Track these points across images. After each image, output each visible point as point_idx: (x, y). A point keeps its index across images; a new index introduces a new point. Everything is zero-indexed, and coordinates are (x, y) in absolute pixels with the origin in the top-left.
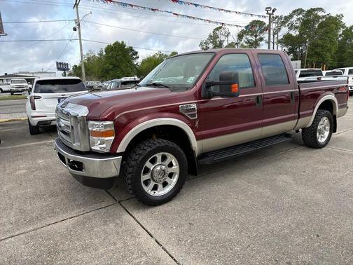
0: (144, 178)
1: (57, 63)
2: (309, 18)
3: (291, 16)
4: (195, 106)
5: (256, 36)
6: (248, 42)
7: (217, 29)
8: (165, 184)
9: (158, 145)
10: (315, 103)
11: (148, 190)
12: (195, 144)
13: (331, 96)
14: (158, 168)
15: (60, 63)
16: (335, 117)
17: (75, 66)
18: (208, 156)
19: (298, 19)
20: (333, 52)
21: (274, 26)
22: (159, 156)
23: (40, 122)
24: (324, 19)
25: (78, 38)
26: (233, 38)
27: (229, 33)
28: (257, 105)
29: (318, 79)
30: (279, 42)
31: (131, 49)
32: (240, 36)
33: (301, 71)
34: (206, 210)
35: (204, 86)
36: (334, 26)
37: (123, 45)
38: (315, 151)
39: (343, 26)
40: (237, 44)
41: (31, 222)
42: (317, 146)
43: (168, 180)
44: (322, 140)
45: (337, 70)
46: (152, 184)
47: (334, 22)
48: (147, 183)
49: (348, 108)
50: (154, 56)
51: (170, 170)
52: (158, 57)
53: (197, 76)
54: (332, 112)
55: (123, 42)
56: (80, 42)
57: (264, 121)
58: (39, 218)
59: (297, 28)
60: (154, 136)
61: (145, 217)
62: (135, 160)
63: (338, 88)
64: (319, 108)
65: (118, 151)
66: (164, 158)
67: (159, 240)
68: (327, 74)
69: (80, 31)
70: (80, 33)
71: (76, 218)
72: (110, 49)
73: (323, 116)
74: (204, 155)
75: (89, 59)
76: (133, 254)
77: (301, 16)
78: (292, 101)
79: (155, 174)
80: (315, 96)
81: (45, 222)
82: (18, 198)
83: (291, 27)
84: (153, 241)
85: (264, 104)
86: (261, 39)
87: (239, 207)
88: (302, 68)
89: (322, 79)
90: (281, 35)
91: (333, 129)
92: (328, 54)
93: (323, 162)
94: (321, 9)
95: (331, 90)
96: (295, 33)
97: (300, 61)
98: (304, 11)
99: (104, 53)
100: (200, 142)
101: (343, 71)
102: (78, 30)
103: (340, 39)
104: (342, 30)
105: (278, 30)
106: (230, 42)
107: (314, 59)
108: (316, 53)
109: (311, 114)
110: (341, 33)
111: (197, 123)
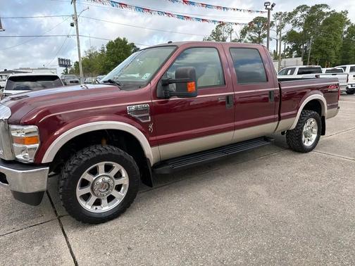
0: (80, 192)
1: (59, 59)
2: (313, 15)
3: (295, 12)
4: (146, 108)
5: (259, 33)
6: (251, 39)
8: (111, 198)
9: (98, 153)
10: (299, 103)
11: (88, 206)
12: (150, 152)
13: (319, 96)
14: (100, 181)
15: (62, 60)
16: (323, 119)
17: (76, 62)
18: (167, 164)
19: (302, 16)
20: (338, 49)
21: (277, 22)
24: (329, 16)
25: (76, 34)
26: (236, 35)
27: (232, 30)
28: (227, 105)
29: (316, 76)
30: (283, 39)
31: (133, 45)
32: (243, 33)
33: (300, 69)
35: (160, 84)
36: (339, 23)
37: (125, 42)
39: (348, 23)
40: (240, 41)
44: (308, 144)
45: (339, 68)
46: (93, 199)
47: (339, 19)
48: (86, 197)
49: (339, 108)
51: (118, 182)
54: (320, 114)
55: (124, 39)
56: (78, 38)
57: (236, 123)
59: (301, 24)
60: (104, 142)
61: (80, 238)
62: (68, 171)
64: (305, 108)
65: (43, 162)
66: (108, 168)
68: (327, 71)
69: (77, 26)
70: (77, 29)
72: (111, 45)
73: (310, 117)
74: (162, 163)
75: (91, 55)
77: (305, 13)
78: (271, 101)
79: (96, 188)
83: (295, 24)
86: (265, 36)
87: (194, 226)
89: (321, 77)
90: (284, 32)
91: (322, 131)
92: (333, 52)
94: (326, 6)
96: (299, 30)
98: (308, 7)
99: (106, 50)
101: (345, 68)
102: (75, 26)
103: (345, 36)
104: (347, 26)
105: (282, 26)
106: (233, 39)
107: (318, 57)
108: (320, 50)
109: (295, 115)
110: (345, 30)
111: (151, 127)
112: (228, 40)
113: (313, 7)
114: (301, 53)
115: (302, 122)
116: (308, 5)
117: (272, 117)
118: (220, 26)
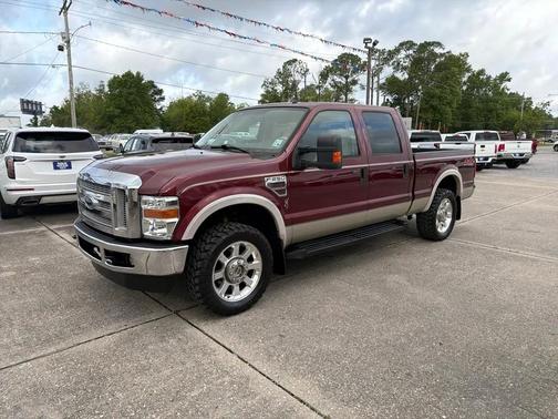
1: (23, 101)
2: (423, 55)
3: (397, 51)
4: (284, 179)
5: (347, 77)
6: (335, 85)
7: (290, 63)
8: (242, 286)
10: (434, 180)
11: (220, 292)
12: (284, 231)
13: (453, 171)
14: (235, 263)
15: (28, 102)
16: (458, 199)
17: (55, 108)
19: (407, 56)
20: (455, 105)
21: (373, 63)
22: (235, 246)
23: (22, 199)
24: (443, 59)
26: (313, 79)
27: (308, 70)
28: (362, 180)
29: (435, 145)
30: (381, 87)
31: (151, 84)
32: (324, 76)
33: (412, 134)
34: (300, 318)
36: (456, 69)
37: (139, 78)
38: (434, 244)
39: (468, 70)
40: (319, 87)
41: (48, 341)
42: (436, 237)
43: (247, 280)
44: (442, 230)
45: (461, 134)
46: (226, 285)
47: (456, 64)
48: (219, 283)
49: (474, 187)
50: (190, 98)
51: (249, 267)
52: (195, 99)
53: (286, 138)
54: (455, 193)
55: (138, 73)
56: (70, 70)
58: (60, 337)
59: (404, 68)
62: (206, 251)
63: (463, 160)
64: (440, 186)
65: (184, 238)
66: (242, 250)
67: (243, 357)
68: (448, 139)
69: (69, 51)
70: (69, 55)
71: (118, 335)
72: (116, 83)
73: (444, 197)
74: (293, 246)
75: (79, 96)
76: (211, 373)
77: (411, 52)
78: (406, 176)
79: (231, 271)
80: (433, 170)
81: (70, 342)
82: (15, 311)
83: (397, 67)
84: (235, 357)
85: (370, 179)
86: (355, 82)
88: (413, 128)
89: (441, 146)
90: (383, 78)
91: (457, 215)
92: (448, 109)
93: (445, 259)
94: (439, 44)
95: (453, 162)
96: (402, 76)
97: (410, 119)
98: (415, 44)
99: (107, 89)
100: (290, 227)
101: (469, 135)
102: (65, 50)
103: (465, 88)
104: (467, 75)
105: (379, 70)
106: (308, 84)
107: (430, 116)
108: (432, 106)
109: (429, 194)
110: (465, 79)
111: (286, 202)
112: (301, 86)
113: (422, 45)
114: (405, 109)
115: (436, 204)
116: (415, 42)
117: (407, 195)
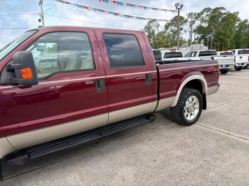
2: (215, 15)
3: (202, 13)
5: (178, 27)
6: (172, 31)
13: (200, 77)
16: (204, 95)
19: (207, 15)
24: (225, 15)
26: (162, 29)
27: (159, 25)
28: (98, 89)
29: (211, 58)
30: (194, 31)
32: (167, 27)
33: (200, 52)
36: (232, 20)
39: (239, 20)
40: (164, 32)
42: (186, 123)
47: (233, 17)
54: (201, 91)
57: (110, 105)
59: (206, 21)
70: (43, 23)
73: (191, 95)
77: (209, 13)
83: (203, 21)
86: (181, 29)
90: (195, 27)
91: (203, 106)
94: (223, 8)
96: (205, 25)
101: (234, 52)
102: (42, 21)
103: (237, 29)
104: (238, 23)
105: (193, 22)
106: (160, 31)
107: (218, 43)
108: (220, 39)
109: (175, 94)
110: (237, 25)
112: (156, 33)
113: (214, 9)
114: (206, 41)
116: (212, 8)
117: (151, 97)
118: (150, 22)
